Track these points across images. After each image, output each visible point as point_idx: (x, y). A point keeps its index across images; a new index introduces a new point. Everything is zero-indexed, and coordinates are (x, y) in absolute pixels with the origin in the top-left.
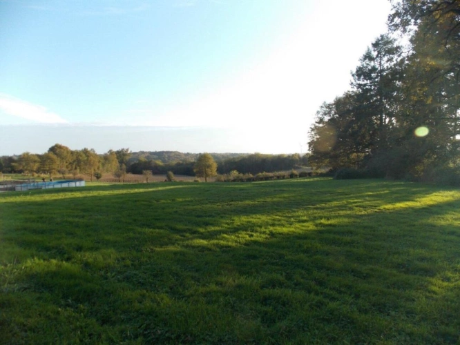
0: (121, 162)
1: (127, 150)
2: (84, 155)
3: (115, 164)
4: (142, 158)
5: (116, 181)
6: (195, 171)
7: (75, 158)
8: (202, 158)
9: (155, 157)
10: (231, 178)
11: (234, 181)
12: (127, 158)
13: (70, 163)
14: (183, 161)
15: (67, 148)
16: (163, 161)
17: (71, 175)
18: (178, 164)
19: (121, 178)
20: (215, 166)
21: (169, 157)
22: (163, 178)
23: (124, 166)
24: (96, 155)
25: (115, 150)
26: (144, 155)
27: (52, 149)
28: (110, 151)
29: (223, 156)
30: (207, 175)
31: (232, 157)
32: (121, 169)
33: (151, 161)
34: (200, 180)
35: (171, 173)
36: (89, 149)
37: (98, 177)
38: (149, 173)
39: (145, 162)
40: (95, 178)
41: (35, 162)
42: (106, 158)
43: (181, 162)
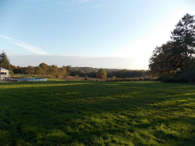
0: (68, 71)
1: (70, 66)
2: (52, 68)
3: (65, 72)
4: (76, 70)
5: (64, 79)
6: (97, 76)
7: (49, 68)
8: (101, 70)
9: (82, 69)
10: (113, 79)
11: (114, 81)
12: (70, 69)
13: (47, 71)
14: (93, 71)
15: (46, 65)
16: (85, 71)
17: (46, 76)
18: (91, 73)
19: (66, 78)
20: (106, 74)
21: (88, 70)
22: (83, 78)
23: (69, 73)
24: (57, 68)
25: (65, 66)
26: (78, 69)
27: (41, 65)
28: (64, 66)
29: (111, 70)
30: (102, 78)
31: (114, 70)
32: (67, 74)
33: (80, 71)
34: (99, 80)
35: (87, 76)
36: (55, 65)
37: (57, 77)
38: (77, 76)
39: (77, 71)
40: (56, 77)
41: (33, 70)
42: (61, 69)
43: (92, 72)
